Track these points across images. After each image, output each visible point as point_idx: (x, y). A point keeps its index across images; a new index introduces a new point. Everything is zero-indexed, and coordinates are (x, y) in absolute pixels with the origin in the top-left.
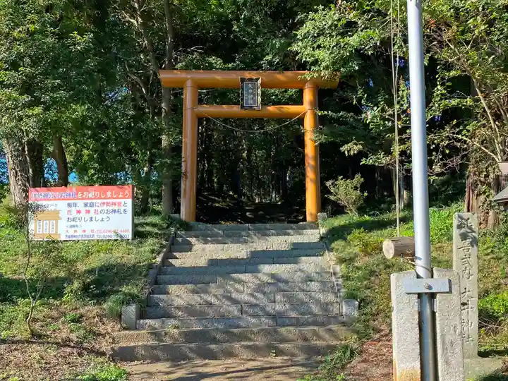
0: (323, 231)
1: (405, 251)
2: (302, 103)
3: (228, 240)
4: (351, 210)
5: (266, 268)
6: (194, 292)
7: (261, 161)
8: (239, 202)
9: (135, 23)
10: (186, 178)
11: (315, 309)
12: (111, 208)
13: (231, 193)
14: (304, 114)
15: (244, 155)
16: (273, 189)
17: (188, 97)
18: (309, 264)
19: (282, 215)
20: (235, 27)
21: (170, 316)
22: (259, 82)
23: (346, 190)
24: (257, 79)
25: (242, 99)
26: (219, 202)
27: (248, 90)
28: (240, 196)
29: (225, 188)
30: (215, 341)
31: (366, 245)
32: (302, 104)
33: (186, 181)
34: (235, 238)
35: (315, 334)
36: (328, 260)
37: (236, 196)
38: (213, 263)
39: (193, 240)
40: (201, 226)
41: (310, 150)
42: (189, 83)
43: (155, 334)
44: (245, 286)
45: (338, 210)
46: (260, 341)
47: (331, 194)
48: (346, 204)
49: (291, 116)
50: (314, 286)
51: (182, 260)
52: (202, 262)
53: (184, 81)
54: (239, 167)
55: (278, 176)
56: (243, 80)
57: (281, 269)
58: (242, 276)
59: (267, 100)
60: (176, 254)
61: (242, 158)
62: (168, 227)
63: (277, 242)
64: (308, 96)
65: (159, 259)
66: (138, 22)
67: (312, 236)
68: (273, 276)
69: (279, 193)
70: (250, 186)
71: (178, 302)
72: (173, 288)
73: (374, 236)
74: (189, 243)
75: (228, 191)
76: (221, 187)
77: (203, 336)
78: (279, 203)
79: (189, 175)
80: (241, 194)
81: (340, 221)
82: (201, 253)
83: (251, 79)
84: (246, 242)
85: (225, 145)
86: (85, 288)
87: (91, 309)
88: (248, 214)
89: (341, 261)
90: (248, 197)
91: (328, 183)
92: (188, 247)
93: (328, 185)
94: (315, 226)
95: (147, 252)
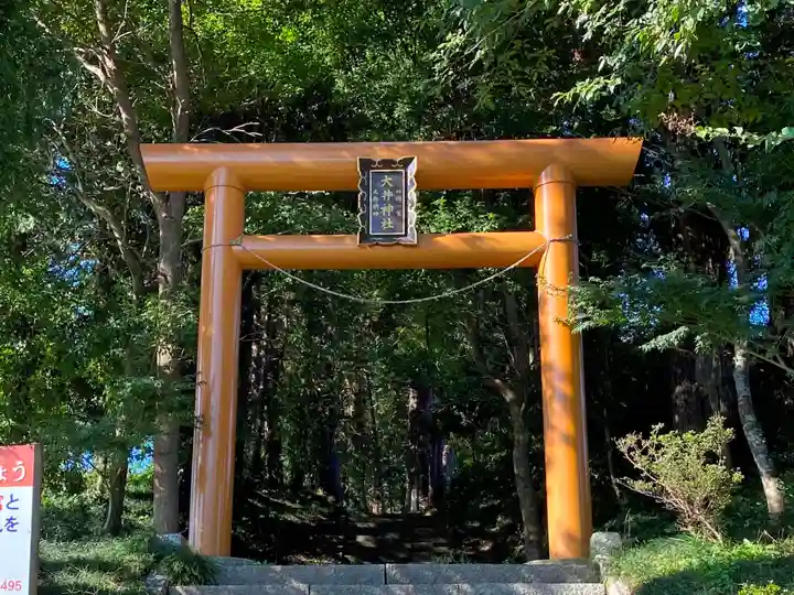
0: (617, 588)
2: (530, 226)
4: (697, 524)
7: (384, 424)
8: (338, 512)
9: (99, 72)
10: (207, 434)
13: (320, 492)
14: (540, 254)
15: (350, 410)
16: (411, 483)
17: (218, 213)
19: (442, 541)
20: (340, 83)
22: (413, 169)
24: (406, 163)
25: (365, 218)
26: (293, 511)
27: (381, 192)
28: (338, 500)
29: (306, 483)
32: (532, 228)
33: (205, 441)
37: (330, 499)
40: (249, 567)
41: (556, 352)
42: (220, 177)
45: (655, 520)
47: (636, 474)
48: (684, 506)
53: (205, 173)
54: (337, 436)
55: (422, 456)
56: (366, 164)
61: (343, 416)
62: (146, 572)
64: (549, 206)
66: (104, 70)
69: (425, 493)
70: (360, 477)
75: (313, 487)
76: (298, 479)
78: (428, 514)
79: (214, 427)
80: (340, 495)
83: (387, 163)
85: (309, 385)
88: (360, 539)
90: (357, 503)
91: (626, 443)
93: (624, 450)
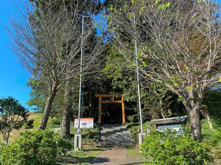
0: (127, 126)
1: (140, 130)
2: (121, 100)
3: (109, 128)
5: (117, 133)
6: (105, 137)
11: (126, 140)
12: (90, 122)
14: (122, 102)
17: (100, 99)
18: (124, 132)
21: (103, 141)
23: (131, 118)
24: (113, 96)
25: (110, 100)
27: (111, 98)
30: (111, 145)
31: (135, 129)
34: (111, 127)
35: (127, 144)
36: (128, 132)
38: (107, 132)
39: (103, 128)
40: (103, 125)
42: (100, 97)
43: (102, 144)
44: (114, 136)
45: (129, 121)
46: (118, 145)
47: (128, 119)
48: (131, 121)
49: (119, 103)
50: (126, 136)
51: (102, 132)
52: (105, 132)
56: (110, 96)
57: (120, 133)
58: (113, 135)
59: (115, 100)
60: (101, 131)
63: (118, 128)
65: (99, 132)
67: (125, 127)
68: (118, 135)
71: (103, 139)
72: (102, 137)
73: (136, 127)
74: (102, 128)
77: (109, 144)
81: (130, 124)
82: (105, 130)
84: (112, 128)
86: (90, 137)
87: (91, 140)
89: (131, 132)
91: (127, 117)
92: (102, 129)
94: (124, 125)
95: (96, 130)
